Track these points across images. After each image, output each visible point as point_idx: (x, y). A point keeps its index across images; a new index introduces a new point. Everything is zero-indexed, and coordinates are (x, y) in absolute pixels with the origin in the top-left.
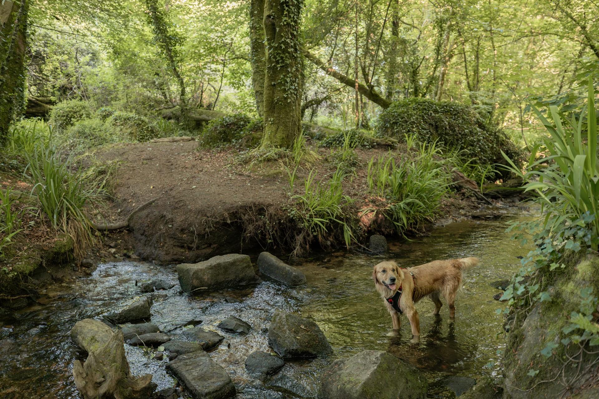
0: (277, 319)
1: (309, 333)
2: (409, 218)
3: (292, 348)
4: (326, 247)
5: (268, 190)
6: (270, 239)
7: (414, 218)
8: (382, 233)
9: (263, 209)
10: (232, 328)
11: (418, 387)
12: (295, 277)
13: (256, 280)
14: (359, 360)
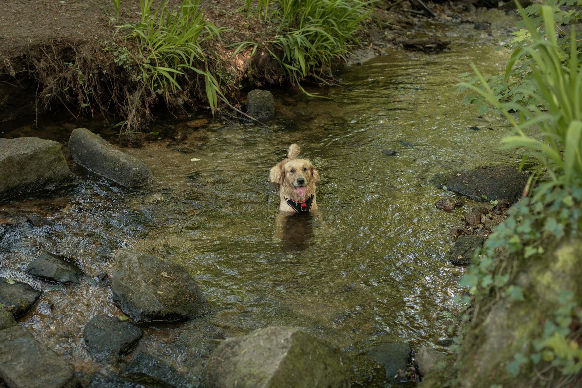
0: (125, 264)
1: (175, 283)
2: (309, 58)
3: (151, 310)
4: (176, 109)
5: (75, 11)
6: (85, 102)
7: (316, 57)
8: (266, 86)
9: (70, 49)
10: (51, 275)
11: (339, 372)
12: (136, 174)
13: (72, 180)
14: (262, 343)
